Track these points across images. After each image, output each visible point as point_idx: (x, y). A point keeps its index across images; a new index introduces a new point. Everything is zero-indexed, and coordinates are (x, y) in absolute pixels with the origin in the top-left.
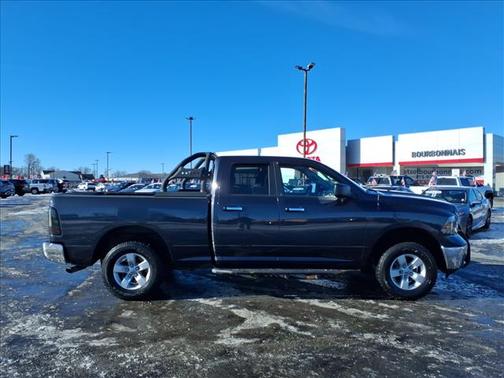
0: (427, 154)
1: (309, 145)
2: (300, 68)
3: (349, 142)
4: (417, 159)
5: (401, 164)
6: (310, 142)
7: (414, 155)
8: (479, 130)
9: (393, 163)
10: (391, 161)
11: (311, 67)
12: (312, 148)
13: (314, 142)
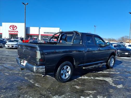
0: (48, 33)
1: (14, 27)
2: (24, 4)
3: (27, 27)
4: (45, 34)
5: (41, 35)
6: (15, 26)
7: (44, 33)
8: (59, 28)
9: (39, 34)
10: (38, 34)
11: (27, 4)
12: (15, 28)
13: (16, 26)
